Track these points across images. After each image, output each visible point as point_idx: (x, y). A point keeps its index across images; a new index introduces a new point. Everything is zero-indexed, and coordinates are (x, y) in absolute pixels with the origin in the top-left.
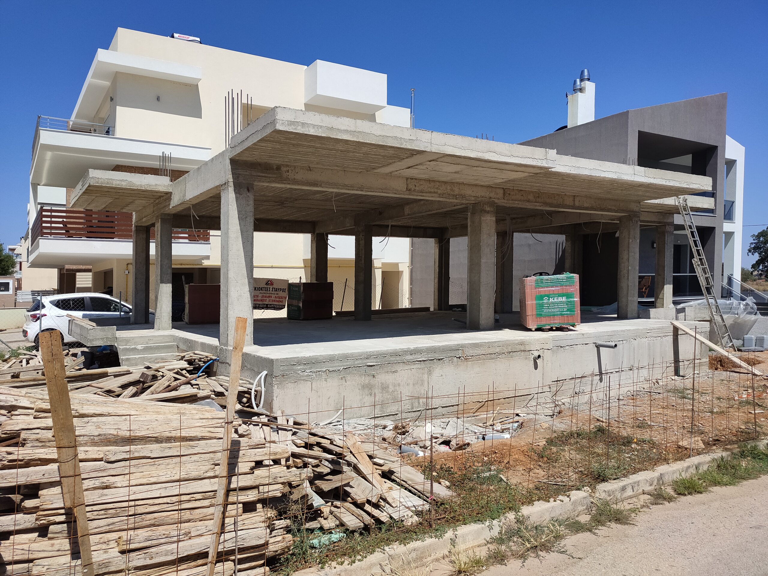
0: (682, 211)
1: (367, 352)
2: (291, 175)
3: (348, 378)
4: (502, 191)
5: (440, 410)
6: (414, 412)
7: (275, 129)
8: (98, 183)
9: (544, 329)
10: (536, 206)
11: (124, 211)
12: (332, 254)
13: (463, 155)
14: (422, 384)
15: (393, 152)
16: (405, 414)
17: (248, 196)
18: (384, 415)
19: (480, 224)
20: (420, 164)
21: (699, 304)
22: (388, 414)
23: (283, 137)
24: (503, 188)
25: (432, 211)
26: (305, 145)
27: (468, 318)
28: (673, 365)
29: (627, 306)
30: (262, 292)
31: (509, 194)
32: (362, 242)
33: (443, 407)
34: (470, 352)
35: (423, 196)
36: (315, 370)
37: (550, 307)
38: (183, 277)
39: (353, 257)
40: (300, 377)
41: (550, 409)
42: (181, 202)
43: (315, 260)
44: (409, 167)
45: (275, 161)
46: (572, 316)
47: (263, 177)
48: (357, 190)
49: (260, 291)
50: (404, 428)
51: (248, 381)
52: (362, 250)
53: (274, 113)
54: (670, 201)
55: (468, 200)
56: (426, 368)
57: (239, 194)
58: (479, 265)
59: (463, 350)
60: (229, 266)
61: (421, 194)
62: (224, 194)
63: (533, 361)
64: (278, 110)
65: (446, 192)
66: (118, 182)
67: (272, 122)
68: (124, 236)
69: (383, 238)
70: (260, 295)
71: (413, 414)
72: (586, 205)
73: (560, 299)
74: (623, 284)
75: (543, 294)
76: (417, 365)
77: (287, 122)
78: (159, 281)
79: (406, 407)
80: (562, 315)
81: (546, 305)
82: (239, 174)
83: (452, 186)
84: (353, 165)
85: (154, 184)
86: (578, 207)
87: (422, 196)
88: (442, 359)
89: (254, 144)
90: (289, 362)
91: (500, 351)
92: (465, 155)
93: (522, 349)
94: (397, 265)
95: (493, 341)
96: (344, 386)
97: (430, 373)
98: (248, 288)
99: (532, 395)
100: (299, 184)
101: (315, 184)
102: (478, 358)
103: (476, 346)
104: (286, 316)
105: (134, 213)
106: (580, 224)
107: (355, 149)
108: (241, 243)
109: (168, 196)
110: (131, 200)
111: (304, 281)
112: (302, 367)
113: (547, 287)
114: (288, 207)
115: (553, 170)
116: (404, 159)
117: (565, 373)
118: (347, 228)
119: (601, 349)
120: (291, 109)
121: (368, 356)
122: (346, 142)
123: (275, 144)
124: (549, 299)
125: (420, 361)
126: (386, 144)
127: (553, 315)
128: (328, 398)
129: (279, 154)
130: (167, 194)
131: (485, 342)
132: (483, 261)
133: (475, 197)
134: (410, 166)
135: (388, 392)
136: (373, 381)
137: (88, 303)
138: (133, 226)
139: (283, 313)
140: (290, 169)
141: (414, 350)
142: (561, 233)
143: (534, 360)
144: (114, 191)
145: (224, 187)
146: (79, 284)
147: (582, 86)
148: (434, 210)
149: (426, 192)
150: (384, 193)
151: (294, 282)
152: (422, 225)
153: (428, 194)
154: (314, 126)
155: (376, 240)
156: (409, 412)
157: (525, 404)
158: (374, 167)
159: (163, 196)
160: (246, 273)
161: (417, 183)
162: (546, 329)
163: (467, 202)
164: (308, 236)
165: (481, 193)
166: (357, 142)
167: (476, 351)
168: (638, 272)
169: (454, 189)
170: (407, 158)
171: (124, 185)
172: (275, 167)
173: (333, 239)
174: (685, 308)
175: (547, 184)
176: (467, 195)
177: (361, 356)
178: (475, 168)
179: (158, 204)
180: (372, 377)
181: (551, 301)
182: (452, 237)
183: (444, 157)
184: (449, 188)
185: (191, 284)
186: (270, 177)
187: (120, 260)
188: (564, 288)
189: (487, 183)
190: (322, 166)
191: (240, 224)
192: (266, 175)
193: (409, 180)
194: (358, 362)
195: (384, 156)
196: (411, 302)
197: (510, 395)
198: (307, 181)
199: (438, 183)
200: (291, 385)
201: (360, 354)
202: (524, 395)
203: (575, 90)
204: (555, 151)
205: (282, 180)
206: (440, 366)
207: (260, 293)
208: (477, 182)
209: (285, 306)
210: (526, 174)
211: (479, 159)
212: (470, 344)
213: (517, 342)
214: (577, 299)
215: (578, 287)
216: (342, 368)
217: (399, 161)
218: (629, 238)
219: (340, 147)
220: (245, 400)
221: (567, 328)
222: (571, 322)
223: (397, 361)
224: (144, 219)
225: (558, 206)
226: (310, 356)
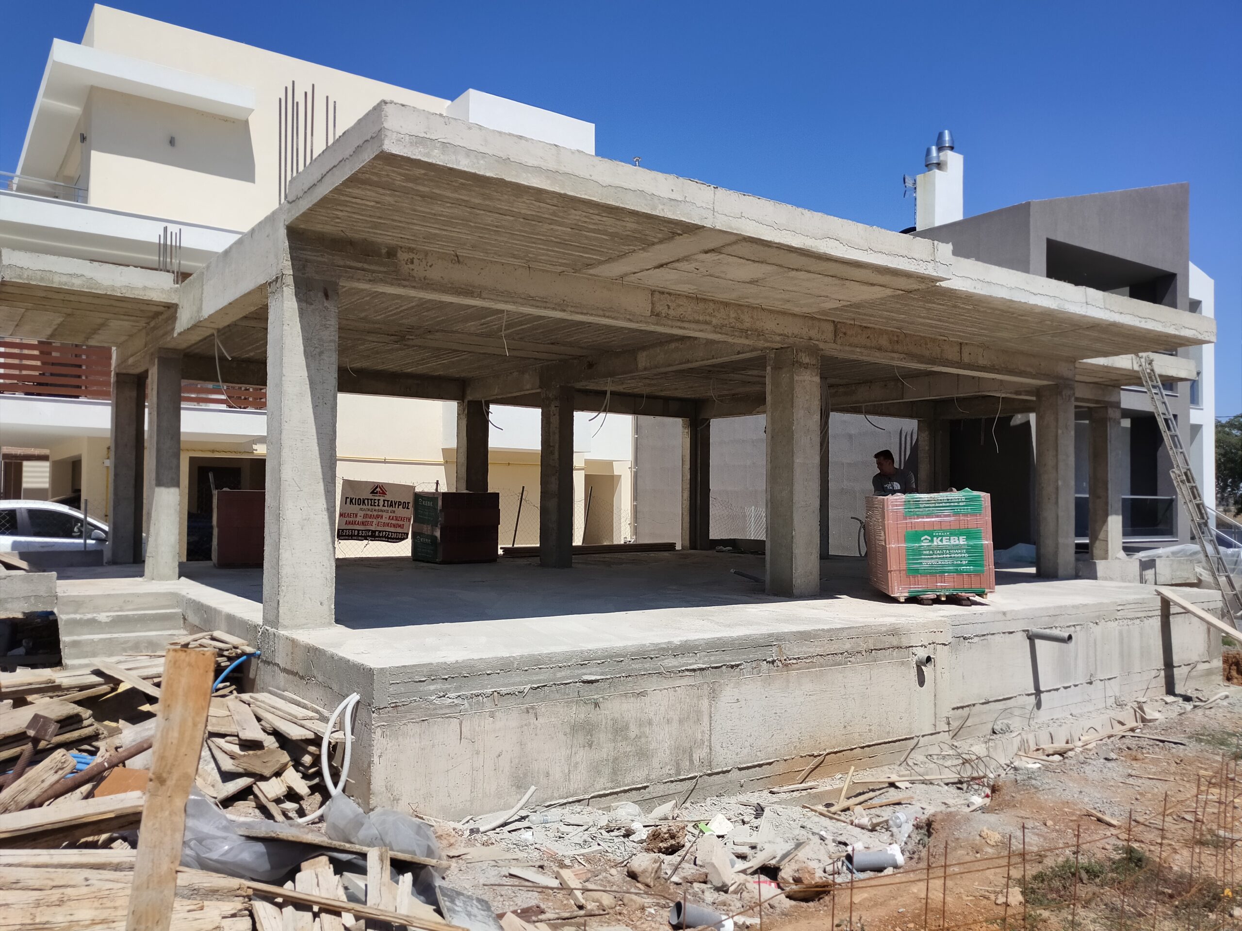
0: (1146, 382)
1: (582, 652)
2: (419, 270)
3: (542, 708)
4: (830, 327)
5: (735, 775)
6: (682, 780)
7: (382, 152)
8: (20, 277)
9: (922, 599)
10: (893, 359)
11: (92, 343)
12: (496, 440)
13: (777, 241)
14: (698, 721)
15: (634, 226)
16: (663, 786)
17: (326, 308)
18: (618, 790)
19: (792, 389)
20: (686, 259)
21: (1173, 553)
22: (627, 788)
23: (400, 174)
24: (834, 321)
25: (692, 362)
26: (448, 198)
27: (768, 572)
28: (1162, 673)
29: (1056, 553)
30: (364, 507)
31: (845, 334)
32: (555, 421)
33: (740, 769)
34: (794, 650)
35: (684, 328)
36: (468, 693)
37: (934, 556)
38: (211, 475)
39: (538, 447)
40: (435, 709)
41: (953, 769)
42: (193, 322)
43: (464, 449)
44: (661, 266)
45: (384, 238)
46: (978, 574)
47: (358, 269)
48: (553, 309)
49: (361, 506)
50: (673, 837)
51: (317, 712)
52: (554, 433)
53: (380, 116)
54: (1124, 362)
55: (768, 342)
56: (706, 686)
57: (307, 302)
58: (790, 467)
59: (779, 646)
60: (283, 454)
61: (679, 324)
62: (274, 303)
63: (915, 669)
64: (388, 109)
65: (726, 322)
66: (64, 279)
67: (374, 135)
68: (96, 393)
69: (594, 414)
70: (361, 513)
71: (679, 786)
72: (982, 362)
73: (954, 541)
74: (1048, 514)
75: (920, 529)
76: (686, 678)
77: (407, 137)
78: (154, 482)
79: (666, 770)
80: (959, 572)
81: (927, 552)
82: (307, 261)
83: (739, 312)
84: (547, 255)
85: (140, 285)
86: (969, 364)
87: (681, 328)
88: (738, 666)
89: (336, 189)
90: (410, 676)
91: (852, 647)
92: (782, 242)
93: (895, 643)
94: (610, 464)
95: (839, 626)
96: (532, 726)
97: (713, 695)
98: (325, 503)
99: (915, 740)
100: (435, 290)
101: (467, 291)
102: (809, 662)
103: (804, 637)
104: (410, 555)
105: (114, 349)
106: (951, 400)
107: (554, 214)
108: (311, 406)
109: (171, 309)
110: (100, 321)
111: (443, 488)
112: (438, 686)
113: (928, 516)
114: (414, 346)
115: (943, 284)
116: (653, 244)
117: (973, 692)
118: (527, 392)
119: (1038, 642)
120: (419, 110)
121: (585, 659)
122: (538, 193)
123: (381, 191)
124: (932, 541)
125: (694, 670)
126: (621, 205)
127: (940, 572)
128: (497, 754)
129: (393, 220)
130: (169, 307)
131: (823, 630)
132: (798, 460)
133: (781, 335)
134: (664, 262)
135: (626, 738)
136: (595, 716)
137: (22, 518)
138: (113, 373)
139: (404, 549)
140: (415, 257)
141: (680, 646)
142: (911, 416)
143: (918, 666)
144: (56, 296)
145: (273, 287)
146: (27, 482)
147: (942, 158)
148: (697, 361)
149: (690, 321)
150: (608, 317)
151: (426, 490)
152: (663, 394)
153: (693, 326)
154: (469, 152)
155: (581, 418)
156: (672, 782)
157: (902, 759)
158: (589, 262)
159: (161, 313)
160: (320, 470)
161: (671, 301)
162: (928, 599)
163: (767, 345)
164: (452, 406)
165: (792, 328)
166: (560, 195)
167: (805, 649)
168: (1073, 490)
169: (742, 316)
170: (661, 242)
171: (77, 284)
172: (384, 251)
173: (498, 413)
174: (1154, 560)
175: (921, 317)
176: (767, 332)
177: (570, 660)
178: (794, 272)
179: (154, 328)
180: (593, 706)
181: (935, 543)
182: (715, 416)
183: (735, 243)
184: (733, 315)
185: (224, 489)
186: (373, 272)
187: (92, 439)
188: (962, 518)
189: (805, 310)
190: (481, 255)
191: (308, 366)
192: (366, 266)
193: (657, 295)
194: (563, 673)
195: (613, 235)
196: (635, 531)
197: (873, 740)
198: (452, 283)
199: (711, 304)
200: (413, 729)
201: (568, 656)
202: (899, 740)
203: (929, 166)
204: (949, 247)
205: (398, 278)
206: (734, 680)
207: (361, 509)
208: (787, 307)
209: (407, 534)
210: (889, 292)
211: (808, 251)
212: (794, 634)
213: (884, 629)
214: (987, 542)
215: (989, 518)
216: (529, 686)
217: (643, 249)
218: (1057, 427)
219: (522, 206)
220: (307, 759)
221: (968, 598)
222: (976, 586)
223: (646, 670)
224: (131, 361)
225: (933, 361)
226: (457, 661)
